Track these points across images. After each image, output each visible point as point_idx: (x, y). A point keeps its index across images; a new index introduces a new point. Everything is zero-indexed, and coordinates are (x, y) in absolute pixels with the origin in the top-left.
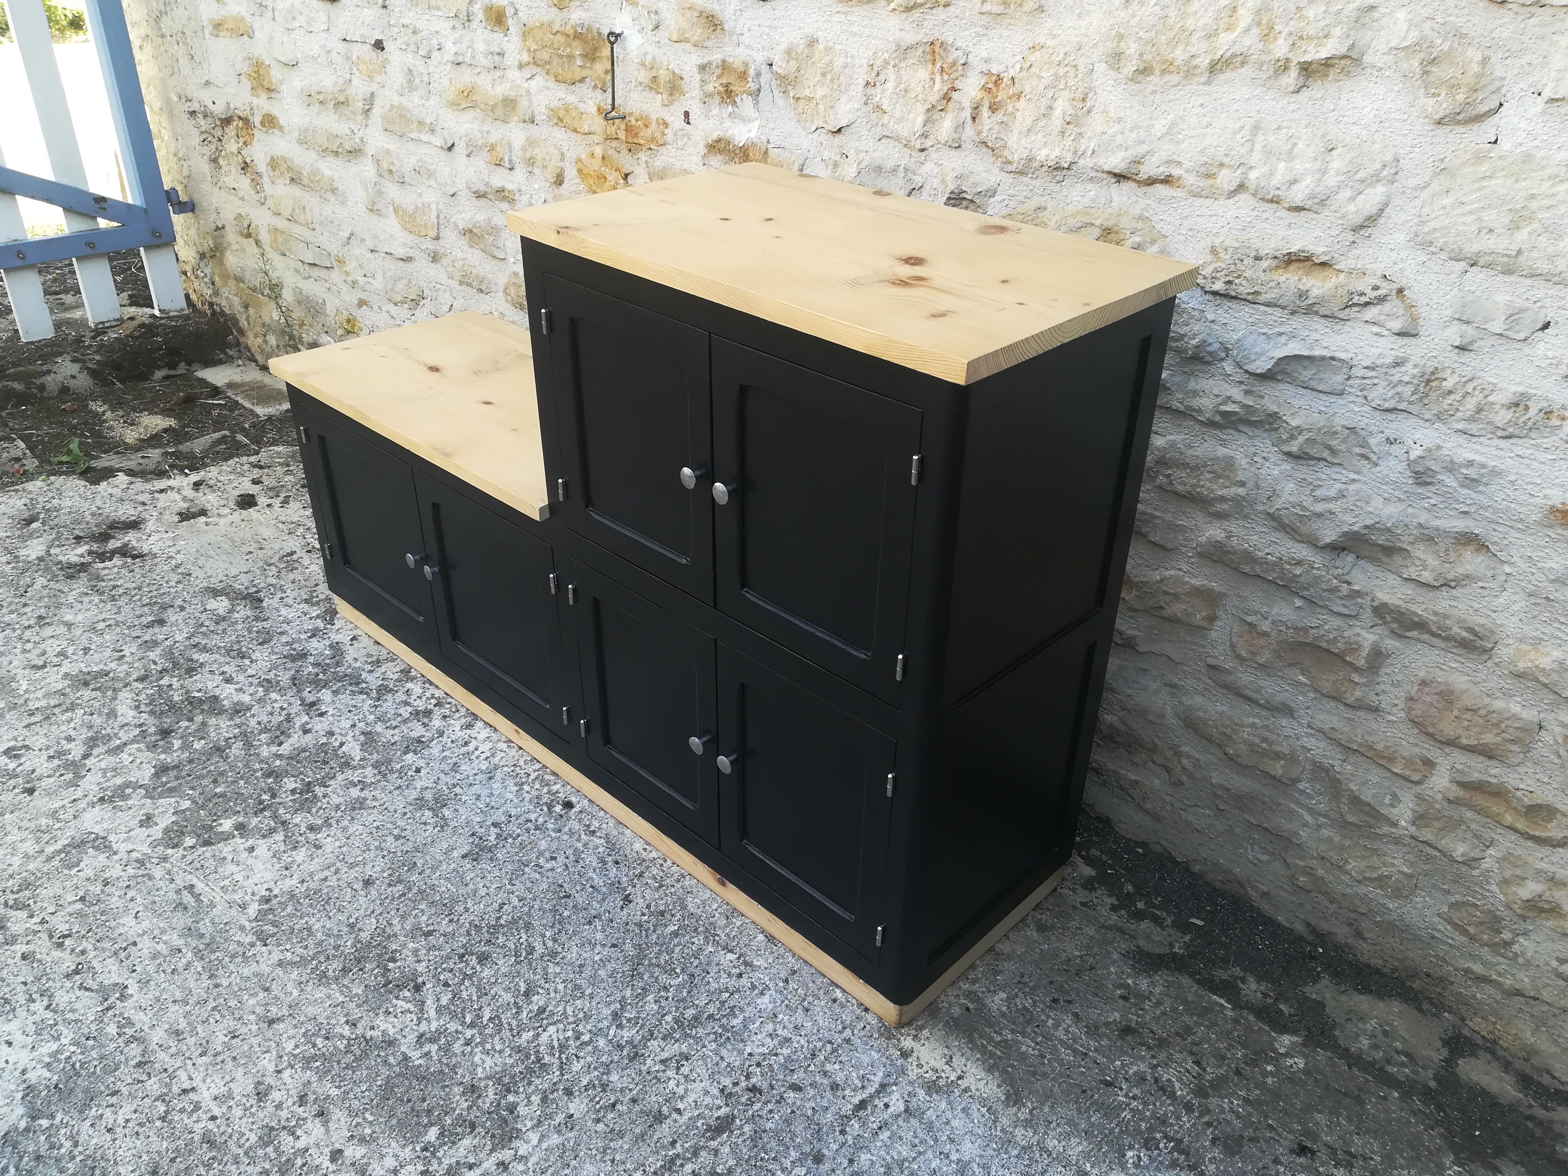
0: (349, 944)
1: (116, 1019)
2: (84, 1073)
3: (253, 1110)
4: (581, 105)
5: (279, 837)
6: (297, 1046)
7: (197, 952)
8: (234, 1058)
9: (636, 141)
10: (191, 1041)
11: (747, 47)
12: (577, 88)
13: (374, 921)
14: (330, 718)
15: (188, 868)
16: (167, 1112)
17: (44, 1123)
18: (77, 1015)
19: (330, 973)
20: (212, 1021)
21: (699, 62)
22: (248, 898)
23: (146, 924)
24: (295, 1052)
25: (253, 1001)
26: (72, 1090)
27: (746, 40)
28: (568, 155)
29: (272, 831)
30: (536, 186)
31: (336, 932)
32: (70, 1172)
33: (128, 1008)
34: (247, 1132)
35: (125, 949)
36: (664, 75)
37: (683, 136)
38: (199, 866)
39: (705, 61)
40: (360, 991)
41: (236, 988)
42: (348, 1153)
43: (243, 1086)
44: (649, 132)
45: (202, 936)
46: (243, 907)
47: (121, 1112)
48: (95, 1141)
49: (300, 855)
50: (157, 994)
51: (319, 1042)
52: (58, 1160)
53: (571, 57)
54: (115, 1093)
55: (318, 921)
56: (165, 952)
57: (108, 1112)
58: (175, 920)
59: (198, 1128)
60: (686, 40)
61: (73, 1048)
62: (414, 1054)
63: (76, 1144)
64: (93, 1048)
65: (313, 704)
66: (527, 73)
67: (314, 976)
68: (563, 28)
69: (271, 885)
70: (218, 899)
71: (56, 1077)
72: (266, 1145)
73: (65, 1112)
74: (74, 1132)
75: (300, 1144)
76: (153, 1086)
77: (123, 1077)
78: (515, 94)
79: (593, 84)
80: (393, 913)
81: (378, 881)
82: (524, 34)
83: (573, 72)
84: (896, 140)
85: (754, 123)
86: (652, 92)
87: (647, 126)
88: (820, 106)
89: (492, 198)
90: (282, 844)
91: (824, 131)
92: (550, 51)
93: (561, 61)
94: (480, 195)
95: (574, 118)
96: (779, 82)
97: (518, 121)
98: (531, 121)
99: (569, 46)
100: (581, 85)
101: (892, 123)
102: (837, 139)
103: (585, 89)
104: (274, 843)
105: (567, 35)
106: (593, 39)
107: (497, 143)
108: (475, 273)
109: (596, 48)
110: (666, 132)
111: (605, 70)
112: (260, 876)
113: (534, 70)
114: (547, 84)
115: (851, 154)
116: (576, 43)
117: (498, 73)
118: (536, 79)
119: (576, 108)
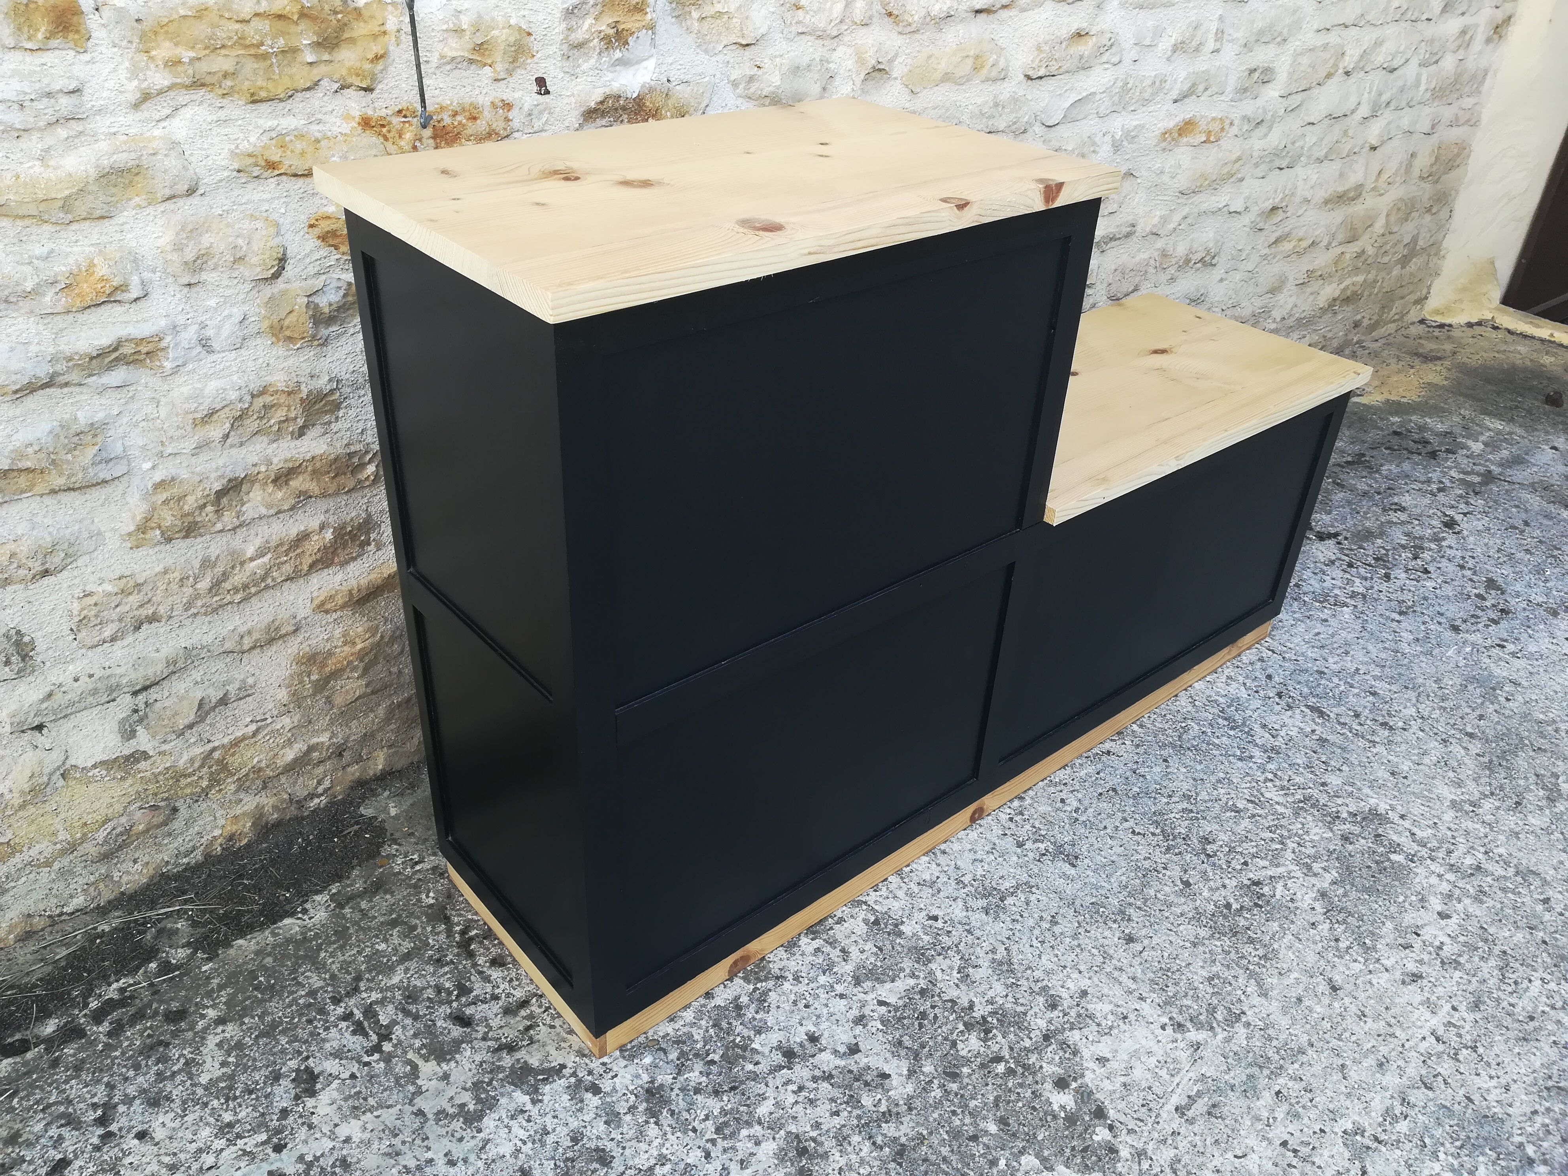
0: (1218, 943)
1: (1388, 1127)
2: (1463, 1135)
3: (1433, 980)
4: (314, 128)
5: (1074, 1037)
6: (1355, 961)
7: (1274, 1074)
8: (1387, 1008)
10: (1384, 1050)
12: (296, 104)
13: (1181, 928)
14: (823, 1026)
15: (1150, 1121)
16: (1466, 1047)
17: (1530, 1150)
18: (1401, 1169)
19: (1261, 952)
20: (1354, 1038)
21: (568, 4)
22: (1182, 1045)
23: (1252, 1141)
24: (1362, 960)
25: (1318, 1009)
26: (1486, 1139)
28: (285, 222)
29: (1064, 1045)
30: (212, 303)
31: (1208, 956)
32: (1562, 1106)
33: (1370, 1123)
34: (1455, 980)
35: (1295, 1151)
36: (501, 36)
37: (541, 113)
38: (1144, 1110)
39: (576, 1)
40: (1276, 924)
41: (1308, 1026)
42: (1439, 908)
43: (1412, 994)
44: (481, 125)
45: (1251, 1077)
46: (1196, 1046)
47: (1485, 1086)
48: (1523, 1097)
49: (1100, 1008)
50: (1343, 1097)
51: (1343, 945)
52: (1557, 1122)
53: (291, 52)
54: (1469, 1099)
55: (1196, 973)
56: (1285, 1107)
57: (1491, 1097)
58: (1237, 1111)
59: (1470, 1017)
61: (1442, 1156)
62: (1328, 878)
63: (1535, 1112)
64: (1432, 1137)
65: (789, 1054)
66: (158, 109)
67: (1268, 965)
68: (264, 6)
69: (1156, 1028)
70: (1190, 1074)
71: (1481, 1159)
72: (1459, 963)
73: (1511, 1135)
74: (1524, 1119)
75: (1447, 940)
76: (1446, 1067)
77: (1450, 1098)
78: (133, 155)
79: (336, 86)
80: (1167, 914)
81: (1127, 931)
82: (143, 36)
83: (291, 77)
84: (810, 34)
85: (645, 64)
86: (473, 67)
87: (475, 119)
88: (735, 20)
89: (75, 377)
90: (1085, 1031)
91: (734, 47)
92: (234, 53)
93: (263, 65)
94: (31, 388)
95: (303, 153)
96: (674, 5)
97: (144, 204)
98: (191, 192)
99: (283, 34)
100: (308, 94)
101: (808, 17)
102: (749, 52)
103: (316, 99)
104: (1084, 1040)
105: (280, 17)
106: (336, 13)
107: (92, 265)
108: (23, 549)
109: (343, 26)
110: (511, 115)
111: (371, 56)
112: (1144, 1042)
113: (183, 97)
114: (222, 114)
115: (767, 64)
116: (303, 25)
117: (62, 132)
118: (187, 113)
119: (301, 136)
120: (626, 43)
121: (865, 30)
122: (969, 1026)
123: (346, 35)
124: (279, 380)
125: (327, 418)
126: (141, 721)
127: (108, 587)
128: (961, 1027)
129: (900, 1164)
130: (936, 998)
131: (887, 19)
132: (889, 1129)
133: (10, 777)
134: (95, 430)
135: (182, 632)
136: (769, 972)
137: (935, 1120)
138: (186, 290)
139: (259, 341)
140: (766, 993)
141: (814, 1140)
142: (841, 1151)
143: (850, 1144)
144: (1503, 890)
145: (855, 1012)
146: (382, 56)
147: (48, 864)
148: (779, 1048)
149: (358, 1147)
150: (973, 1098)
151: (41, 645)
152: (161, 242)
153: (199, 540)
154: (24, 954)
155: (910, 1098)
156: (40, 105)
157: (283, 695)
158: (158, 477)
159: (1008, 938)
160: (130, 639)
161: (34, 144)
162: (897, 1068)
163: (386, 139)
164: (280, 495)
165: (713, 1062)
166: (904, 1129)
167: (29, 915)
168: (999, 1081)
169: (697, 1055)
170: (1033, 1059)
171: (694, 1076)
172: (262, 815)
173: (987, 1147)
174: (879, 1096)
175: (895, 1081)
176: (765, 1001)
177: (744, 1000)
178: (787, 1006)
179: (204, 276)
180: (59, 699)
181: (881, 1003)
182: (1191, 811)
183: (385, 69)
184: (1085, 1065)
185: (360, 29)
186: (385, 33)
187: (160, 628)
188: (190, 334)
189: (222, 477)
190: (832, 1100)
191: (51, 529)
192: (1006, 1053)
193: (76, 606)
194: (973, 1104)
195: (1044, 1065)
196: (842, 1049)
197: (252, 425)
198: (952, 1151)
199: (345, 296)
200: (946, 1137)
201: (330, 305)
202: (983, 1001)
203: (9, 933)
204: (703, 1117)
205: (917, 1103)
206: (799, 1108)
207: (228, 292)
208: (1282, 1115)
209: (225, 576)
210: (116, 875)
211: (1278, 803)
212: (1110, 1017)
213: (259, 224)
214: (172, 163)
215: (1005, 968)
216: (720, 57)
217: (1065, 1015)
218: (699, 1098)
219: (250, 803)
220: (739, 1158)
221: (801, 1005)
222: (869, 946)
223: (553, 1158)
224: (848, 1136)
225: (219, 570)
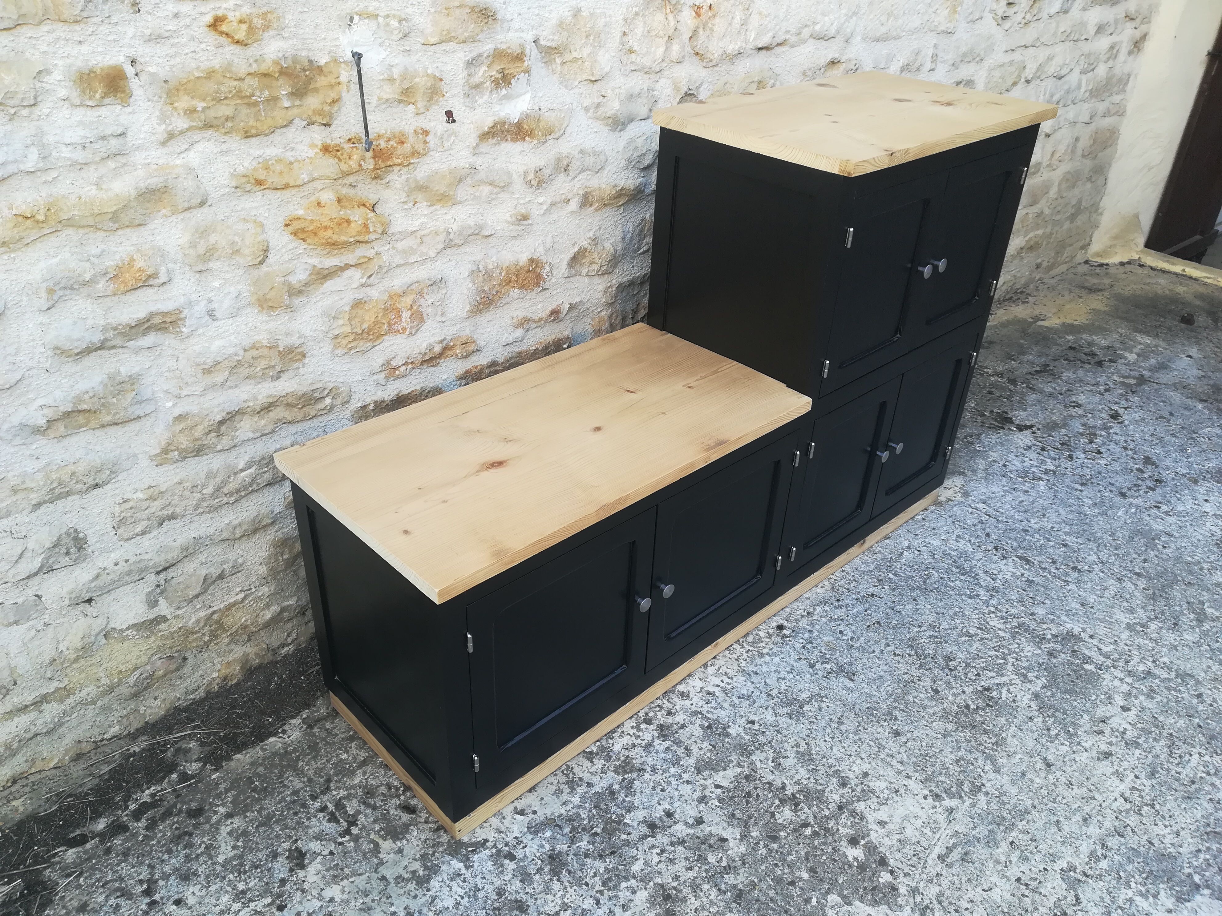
0: (962, 735)
1: (1093, 865)
2: (1147, 869)
3: (1120, 756)
4: (289, 154)
5: (860, 806)
6: (1063, 744)
7: (1007, 830)
8: (1088, 778)
9: (389, 163)
10: (1087, 809)
11: (517, 31)
13: (934, 724)
14: (676, 805)
15: (920, 867)
16: (1146, 805)
17: (1197, 878)
18: (1104, 895)
19: (993, 740)
20: (1064, 801)
21: (469, 57)
22: (940, 810)
23: (995, 879)
24: (1068, 744)
25: (1037, 780)
26: (1164, 871)
27: (516, 25)
28: (268, 223)
29: (853, 813)
30: (216, 284)
31: (955, 744)
32: (1218, 846)
33: (1080, 862)
34: (1136, 756)
35: (1027, 885)
36: (421, 81)
37: (449, 136)
38: (915, 858)
39: (474, 54)
40: (1003, 719)
41: (1031, 793)
42: (1121, 703)
43: (1105, 767)
44: (407, 147)
45: (991, 832)
46: (950, 811)
47: (1162, 833)
48: (1190, 840)
49: (879, 785)
50: (1059, 844)
51: (1053, 733)
52: (1215, 857)
54: (1150, 842)
55: (947, 757)
56: (1017, 853)
57: (1166, 841)
58: (983, 857)
59: (1148, 783)
60: (451, 39)
61: (1133, 885)
62: (1040, 683)
63: (1199, 851)
64: (1125, 871)
65: (652, 826)
66: (179, 145)
67: (999, 749)
68: (254, 68)
69: (920, 798)
70: (947, 831)
71: (1161, 886)
72: (1138, 744)
73: (1182, 868)
74: (1191, 856)
75: (1129, 727)
76: (1133, 820)
77: (1136, 842)
78: (162, 179)
79: (304, 123)
80: (923, 714)
81: (894, 728)
82: (169, 93)
83: (273, 118)
84: (640, 71)
85: (522, 98)
86: (401, 105)
87: (403, 143)
88: (587, 63)
89: (118, 341)
90: (869, 802)
91: (586, 83)
92: (233, 102)
93: (254, 110)
94: (88, 351)
95: (281, 173)
96: (543, 54)
97: (169, 214)
98: (202, 204)
99: (268, 87)
100: (284, 130)
101: (639, 59)
102: (597, 86)
103: (291, 133)
104: (868, 809)
105: (265, 75)
106: (304, 70)
107: (132, 260)
108: (80, 469)
109: (309, 80)
110: (428, 140)
111: (329, 101)
112: (912, 808)
113: (196, 136)
114: (224, 147)
115: (609, 93)
116: (281, 81)
117: (111, 164)
118: (199, 147)
119: (279, 161)
120: (510, 83)
121: (679, 66)
122: (783, 802)
123: (312, 86)
124: (263, 338)
125: (296, 364)
126: (162, 593)
127: (140, 495)
128: (777, 802)
129: (739, 904)
130: (758, 782)
131: (694, 57)
132: (730, 879)
133: (67, 638)
134: (133, 380)
135: (192, 526)
136: (633, 767)
137: (763, 871)
138: (198, 275)
139: (249, 310)
140: (631, 782)
141: (675, 888)
142: (695, 896)
143: (701, 890)
144: (1168, 689)
145: (698, 794)
146: (337, 101)
147: (93, 702)
148: (644, 822)
149: (340, 905)
150: (789, 854)
151: (91, 540)
152: (180, 242)
153: (205, 458)
154: (77, 770)
155: (743, 855)
156: (96, 146)
157: (263, 570)
158: (177, 412)
159: (808, 736)
160: (155, 533)
161: (92, 174)
162: (732, 834)
163: (340, 160)
164: (263, 422)
165: (596, 834)
166: (740, 878)
167: (79, 742)
168: (808, 841)
169: (584, 829)
170: (831, 824)
171: (583, 844)
172: (247, 661)
173: (802, 889)
174: (720, 855)
175: (731, 843)
176: (631, 787)
177: (616, 787)
178: (648, 791)
179: (211, 265)
180: (104, 579)
181: (717, 786)
182: (936, 637)
183: (339, 109)
184: (870, 827)
185: (322, 81)
186: (339, 83)
187: (177, 524)
188: (201, 307)
189: (223, 411)
190: (687, 859)
191: (100, 454)
192: (811, 820)
193: (117, 510)
194: (790, 858)
195: (840, 828)
196: (691, 821)
197: (244, 371)
198: (777, 893)
199: (310, 274)
200: (771, 883)
201: (300, 282)
202: (792, 782)
203: (65, 756)
204: (592, 874)
205: (749, 859)
206: (662, 866)
207: (228, 276)
208: (1016, 859)
209: (224, 483)
210: (142, 709)
211: (999, 629)
212: (886, 791)
213: (250, 225)
214: (189, 184)
215: (807, 757)
216: (577, 90)
217: (853, 791)
218: (589, 861)
219: (238, 652)
220: (621, 903)
221: (658, 790)
222: (705, 745)
223: (484, 908)
224: (700, 885)
225: (219, 479)
